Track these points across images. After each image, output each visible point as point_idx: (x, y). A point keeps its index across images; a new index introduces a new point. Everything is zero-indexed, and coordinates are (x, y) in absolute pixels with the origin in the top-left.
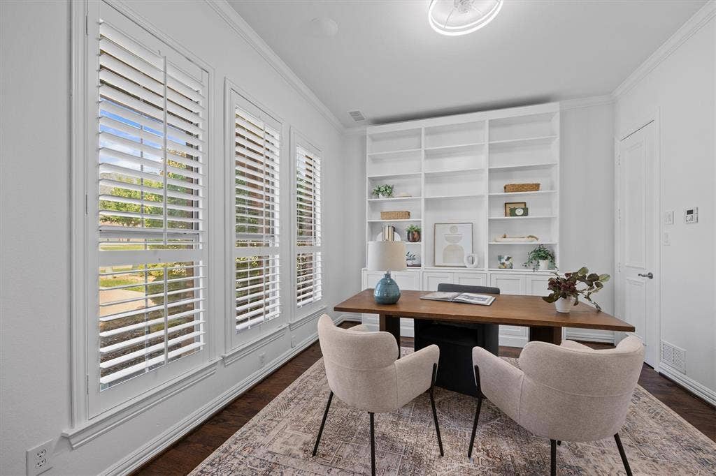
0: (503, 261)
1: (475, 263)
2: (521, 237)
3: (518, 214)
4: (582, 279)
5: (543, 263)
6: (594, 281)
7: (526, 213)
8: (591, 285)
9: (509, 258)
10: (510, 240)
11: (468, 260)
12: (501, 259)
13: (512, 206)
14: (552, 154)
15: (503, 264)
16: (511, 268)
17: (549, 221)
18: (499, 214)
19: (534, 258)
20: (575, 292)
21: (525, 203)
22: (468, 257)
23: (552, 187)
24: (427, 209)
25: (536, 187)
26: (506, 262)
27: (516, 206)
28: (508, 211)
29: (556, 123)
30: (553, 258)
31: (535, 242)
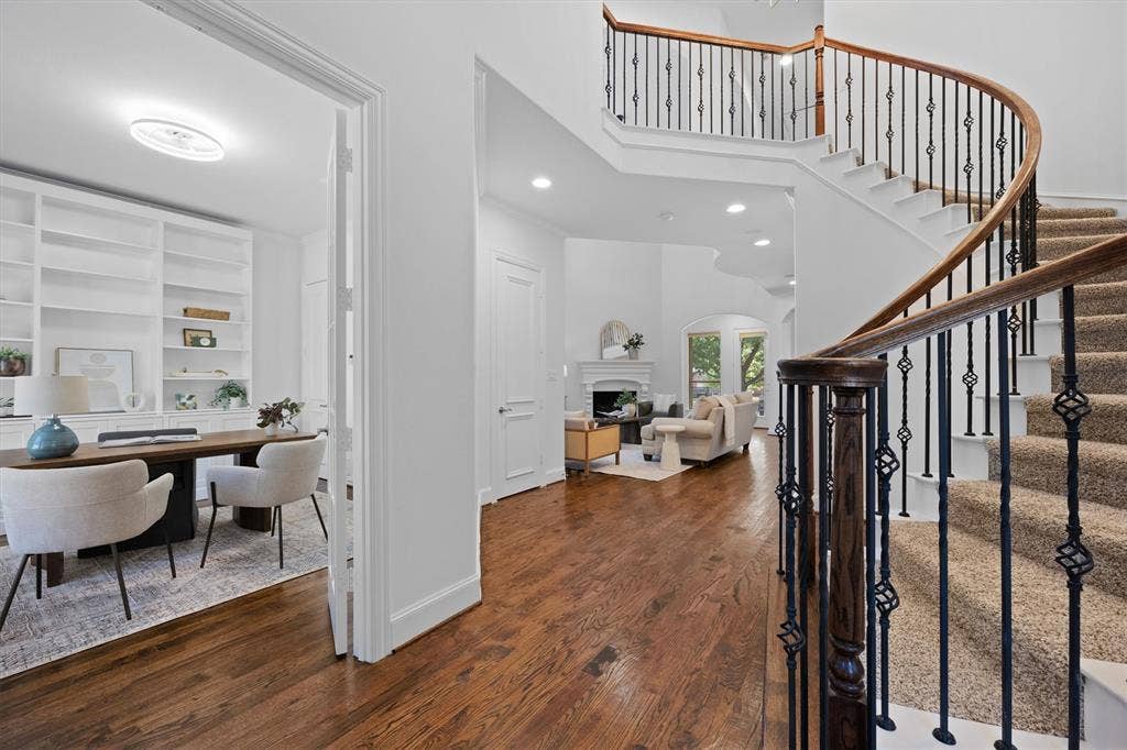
0: (184, 400)
1: (142, 404)
2: (205, 371)
3: (202, 343)
4: (286, 407)
5: (234, 401)
6: (294, 408)
7: (213, 343)
8: (292, 411)
9: (191, 397)
10: (192, 374)
11: (128, 403)
12: (178, 397)
13: (194, 334)
14: (244, 282)
15: (184, 404)
16: (195, 408)
17: (238, 355)
18: (176, 342)
19: (223, 396)
20: (281, 417)
21: (210, 332)
22: (128, 398)
23: (243, 319)
24: (44, 323)
25: (225, 316)
26: (188, 402)
27: (200, 334)
28: (188, 339)
29: (248, 251)
30: (245, 395)
31: (224, 378)
